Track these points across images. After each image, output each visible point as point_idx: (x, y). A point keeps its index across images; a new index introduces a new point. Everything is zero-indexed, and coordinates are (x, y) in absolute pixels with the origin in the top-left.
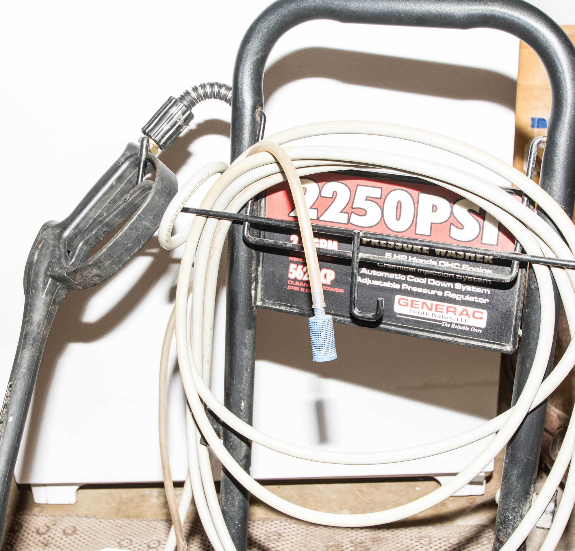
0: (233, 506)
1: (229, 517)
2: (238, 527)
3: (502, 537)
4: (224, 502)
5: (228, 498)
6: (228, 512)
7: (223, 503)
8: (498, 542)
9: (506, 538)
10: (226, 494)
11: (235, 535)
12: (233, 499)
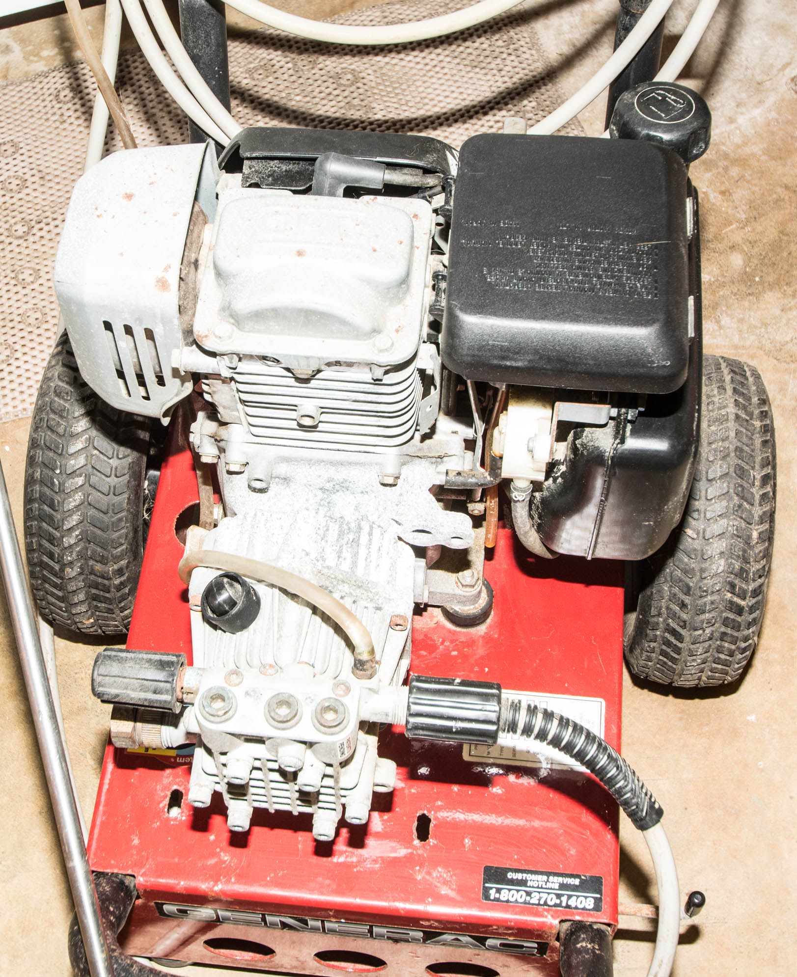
0: (208, 46)
1: (204, 63)
2: (219, 75)
3: (635, 8)
4: (193, 42)
5: (198, 35)
6: (200, 57)
7: (192, 44)
8: (627, 16)
9: (642, 8)
10: (194, 31)
11: (216, 89)
12: (208, 35)
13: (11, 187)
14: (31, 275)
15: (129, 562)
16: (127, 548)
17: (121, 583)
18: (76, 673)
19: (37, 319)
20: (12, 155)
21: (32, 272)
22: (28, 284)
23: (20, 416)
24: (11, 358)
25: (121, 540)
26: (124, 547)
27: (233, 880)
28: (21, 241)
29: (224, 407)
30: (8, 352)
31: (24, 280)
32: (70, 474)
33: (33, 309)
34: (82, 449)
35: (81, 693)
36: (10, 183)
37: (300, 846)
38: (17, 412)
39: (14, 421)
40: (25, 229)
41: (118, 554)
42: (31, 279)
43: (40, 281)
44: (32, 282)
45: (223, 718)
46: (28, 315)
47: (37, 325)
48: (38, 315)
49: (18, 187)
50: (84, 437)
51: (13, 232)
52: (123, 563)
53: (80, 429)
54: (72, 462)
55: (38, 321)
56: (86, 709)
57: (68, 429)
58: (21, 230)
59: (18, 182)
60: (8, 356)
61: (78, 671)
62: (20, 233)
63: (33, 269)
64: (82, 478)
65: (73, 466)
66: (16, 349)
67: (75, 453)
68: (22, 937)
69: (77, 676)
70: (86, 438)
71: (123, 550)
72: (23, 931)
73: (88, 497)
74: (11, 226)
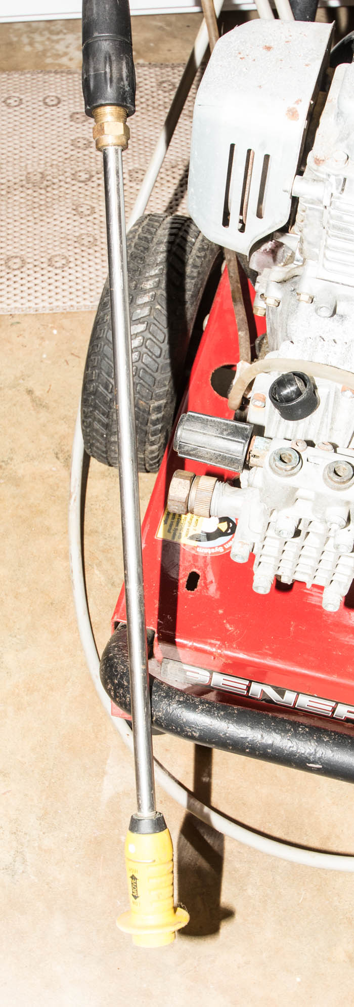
13: (79, 145)
14: (88, 209)
15: (167, 403)
16: (168, 390)
17: (158, 419)
18: (92, 505)
19: (89, 242)
20: (82, 123)
21: (89, 207)
22: (85, 216)
23: (68, 310)
24: (67, 266)
25: (165, 382)
26: (167, 388)
27: (234, 646)
28: (82, 185)
29: (309, 243)
30: (64, 262)
31: (82, 212)
32: (134, 321)
33: (87, 234)
34: (148, 302)
35: (95, 520)
36: (79, 142)
37: (291, 629)
38: (65, 306)
39: (63, 313)
40: (87, 176)
41: (161, 393)
42: (89, 212)
43: (95, 215)
44: (89, 215)
45: (290, 473)
46: (83, 237)
47: (89, 247)
48: (91, 239)
49: (85, 146)
50: (151, 294)
51: (77, 177)
52: (163, 402)
53: (148, 287)
54: (138, 311)
55: (90, 243)
56: (96, 532)
57: (138, 285)
58: (84, 176)
59: (85, 142)
60: (63, 264)
61: (93, 503)
62: (82, 179)
63: (91, 206)
64: (145, 325)
65: (139, 315)
66: (70, 260)
67: (141, 304)
68: (27, 695)
69: (92, 506)
70: (152, 295)
71: (165, 391)
72: (28, 690)
73: (146, 342)
74: (76, 172)
